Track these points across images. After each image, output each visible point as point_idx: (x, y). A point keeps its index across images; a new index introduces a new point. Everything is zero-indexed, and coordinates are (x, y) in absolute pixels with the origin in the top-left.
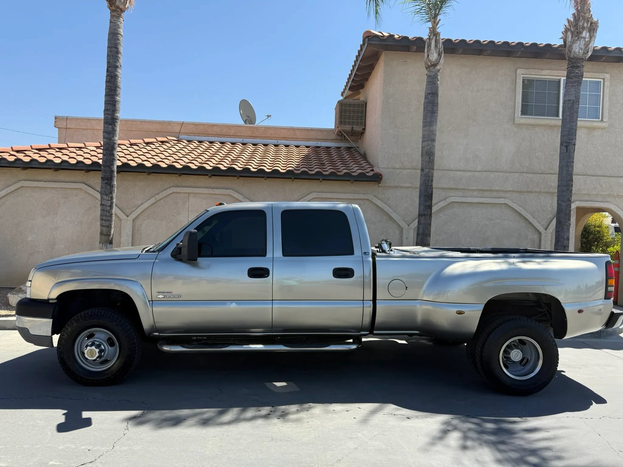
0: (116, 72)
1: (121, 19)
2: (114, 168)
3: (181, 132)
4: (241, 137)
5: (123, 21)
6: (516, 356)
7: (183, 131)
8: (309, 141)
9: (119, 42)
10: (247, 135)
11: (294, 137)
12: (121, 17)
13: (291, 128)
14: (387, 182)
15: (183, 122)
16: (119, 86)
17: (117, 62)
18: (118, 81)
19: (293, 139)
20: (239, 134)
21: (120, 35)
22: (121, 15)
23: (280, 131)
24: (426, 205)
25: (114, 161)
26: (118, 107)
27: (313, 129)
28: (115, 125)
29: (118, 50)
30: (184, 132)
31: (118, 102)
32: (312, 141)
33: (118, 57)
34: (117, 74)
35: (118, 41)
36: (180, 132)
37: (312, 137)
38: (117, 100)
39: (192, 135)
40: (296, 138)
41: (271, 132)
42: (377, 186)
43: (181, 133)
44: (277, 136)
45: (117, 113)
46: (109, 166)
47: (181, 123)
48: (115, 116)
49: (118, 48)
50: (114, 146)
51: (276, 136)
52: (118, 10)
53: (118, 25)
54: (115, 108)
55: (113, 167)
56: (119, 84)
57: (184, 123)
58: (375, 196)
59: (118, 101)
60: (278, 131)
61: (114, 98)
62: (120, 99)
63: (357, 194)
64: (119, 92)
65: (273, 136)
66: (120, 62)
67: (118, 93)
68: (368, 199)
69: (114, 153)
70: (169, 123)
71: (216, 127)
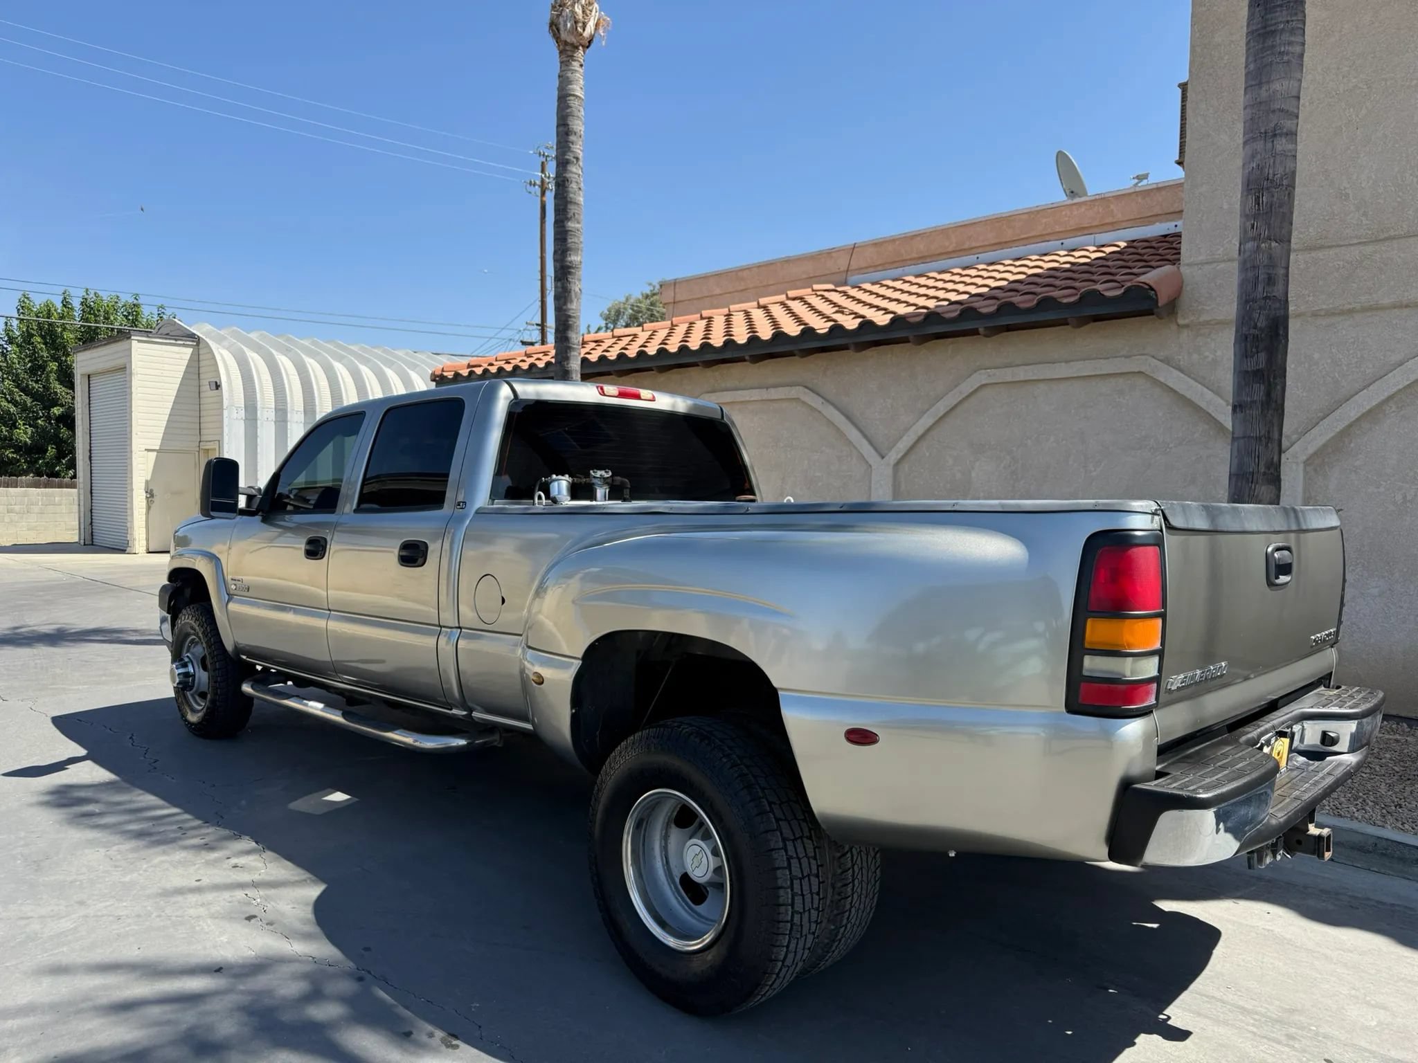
0: (565, 173)
1: (575, 63)
2: (569, 366)
3: (850, 268)
4: (974, 251)
5: (581, 66)
6: (696, 864)
7: (854, 265)
8: (1152, 223)
9: (571, 112)
10: (986, 243)
11: (1109, 220)
12: (575, 61)
13: (1097, 197)
14: (1205, 307)
15: (855, 244)
16: (573, 200)
17: (567, 152)
18: (570, 189)
19: (1106, 228)
20: (966, 246)
21: (572, 98)
22: (573, 56)
23: (1069, 213)
24: (1247, 372)
25: (568, 351)
26: (572, 242)
27: (1160, 186)
28: (567, 279)
29: (568, 129)
30: (857, 267)
31: (573, 233)
32: (1161, 222)
33: (570, 142)
34: (568, 175)
35: (568, 111)
36: (847, 271)
37: (1157, 210)
38: (570, 229)
39: (872, 269)
40: (1112, 224)
41: (1044, 220)
42: (1174, 327)
43: (852, 270)
44: (1061, 230)
45: (570, 255)
46: (560, 362)
47: (850, 247)
48: (566, 261)
49: (568, 125)
50: (568, 321)
51: (1058, 229)
52: (567, 48)
53: (568, 78)
54: (566, 245)
55: (568, 364)
56: (571, 195)
57: (856, 246)
58: (1167, 361)
59: (571, 231)
60: (1064, 213)
61: (564, 227)
62: (577, 225)
63: (1107, 361)
64: (573, 211)
65: (1049, 231)
66: (575, 150)
67: (571, 214)
68: (1140, 372)
69: (569, 335)
70: (829, 253)
71: (919, 238)
